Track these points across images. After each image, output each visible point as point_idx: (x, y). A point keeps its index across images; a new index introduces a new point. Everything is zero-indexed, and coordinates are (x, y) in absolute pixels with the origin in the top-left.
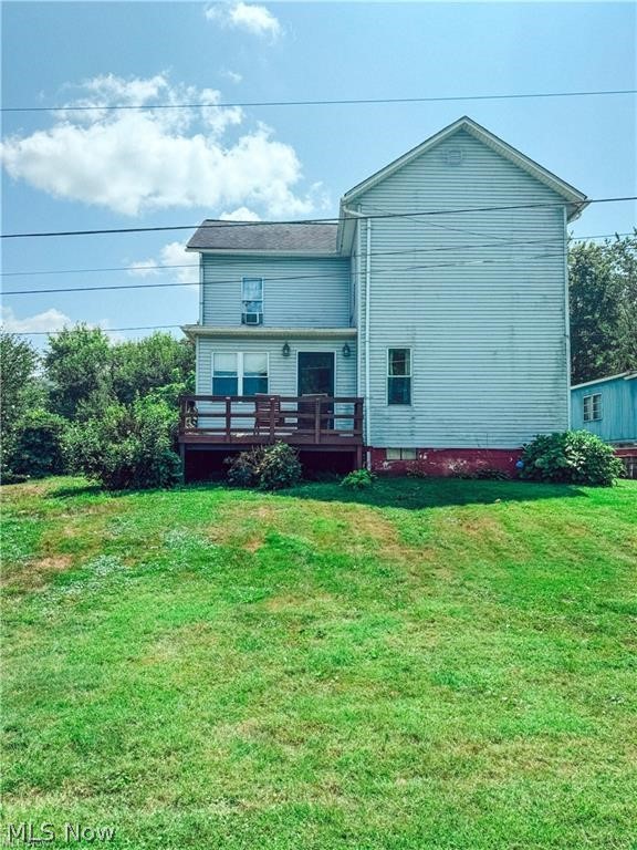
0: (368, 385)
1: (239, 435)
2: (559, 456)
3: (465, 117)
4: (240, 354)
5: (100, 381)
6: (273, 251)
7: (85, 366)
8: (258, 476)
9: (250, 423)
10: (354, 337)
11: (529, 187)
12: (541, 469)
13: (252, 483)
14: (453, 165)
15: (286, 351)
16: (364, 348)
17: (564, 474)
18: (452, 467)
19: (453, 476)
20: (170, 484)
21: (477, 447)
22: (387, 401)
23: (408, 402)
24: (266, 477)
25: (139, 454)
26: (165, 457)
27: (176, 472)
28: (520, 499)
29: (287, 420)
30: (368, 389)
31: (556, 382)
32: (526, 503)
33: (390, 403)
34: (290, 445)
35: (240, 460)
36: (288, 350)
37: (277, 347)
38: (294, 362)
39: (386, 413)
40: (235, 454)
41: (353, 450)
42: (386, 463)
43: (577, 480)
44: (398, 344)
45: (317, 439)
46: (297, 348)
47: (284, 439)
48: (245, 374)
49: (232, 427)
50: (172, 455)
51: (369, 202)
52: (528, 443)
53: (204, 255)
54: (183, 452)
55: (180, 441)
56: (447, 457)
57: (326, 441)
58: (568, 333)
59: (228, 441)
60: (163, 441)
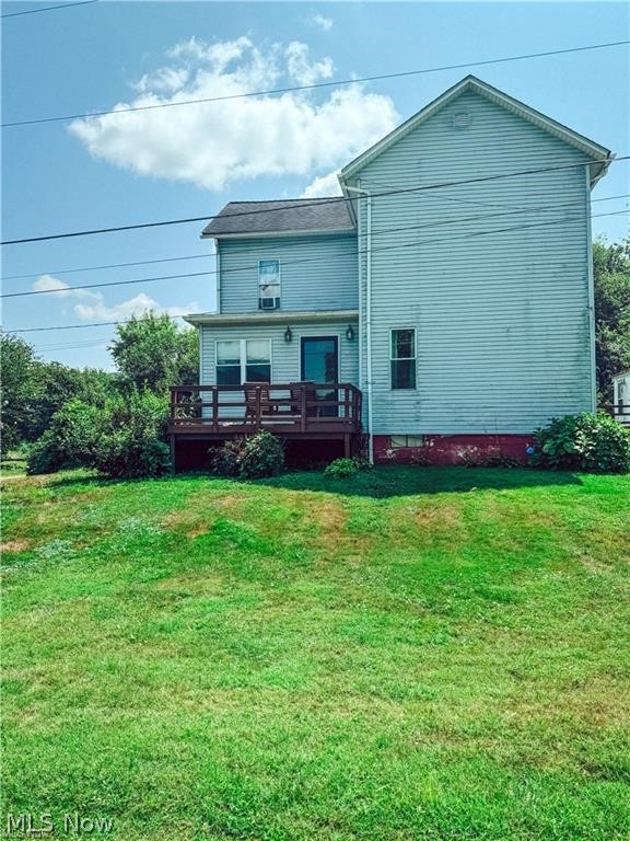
0: (369, 370)
1: (227, 424)
2: (566, 441)
3: (470, 76)
4: (243, 342)
5: (167, 370)
6: (289, 232)
7: (152, 355)
8: (238, 466)
9: (241, 412)
10: (356, 319)
11: (546, 145)
12: (548, 455)
13: (232, 472)
14: (459, 129)
15: (289, 337)
16: (365, 330)
17: (574, 461)
18: (461, 454)
19: (461, 463)
20: (159, 473)
21: (483, 432)
22: (390, 386)
23: (414, 387)
24: (245, 467)
25: (129, 444)
26: (155, 447)
27: (167, 462)
28: (499, 487)
29: (281, 408)
30: (369, 373)
31: (578, 359)
32: (504, 492)
33: (394, 387)
34: (273, 434)
35: (224, 450)
36: (290, 335)
37: (279, 333)
38: (296, 346)
39: (390, 398)
40: (220, 444)
41: (340, 438)
42: (390, 451)
43: (587, 467)
44: (402, 323)
45: (303, 426)
46: (300, 333)
47: (267, 428)
48: (248, 362)
49: (220, 415)
50: (161, 445)
51: (365, 176)
52: (543, 427)
53: (219, 240)
54: (173, 443)
55: (170, 431)
56: (456, 443)
57: (311, 429)
58: (592, 304)
59: (215, 431)
60: (151, 432)
